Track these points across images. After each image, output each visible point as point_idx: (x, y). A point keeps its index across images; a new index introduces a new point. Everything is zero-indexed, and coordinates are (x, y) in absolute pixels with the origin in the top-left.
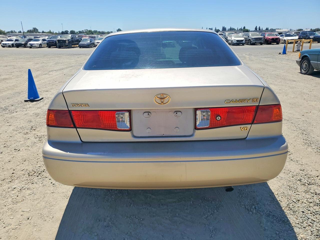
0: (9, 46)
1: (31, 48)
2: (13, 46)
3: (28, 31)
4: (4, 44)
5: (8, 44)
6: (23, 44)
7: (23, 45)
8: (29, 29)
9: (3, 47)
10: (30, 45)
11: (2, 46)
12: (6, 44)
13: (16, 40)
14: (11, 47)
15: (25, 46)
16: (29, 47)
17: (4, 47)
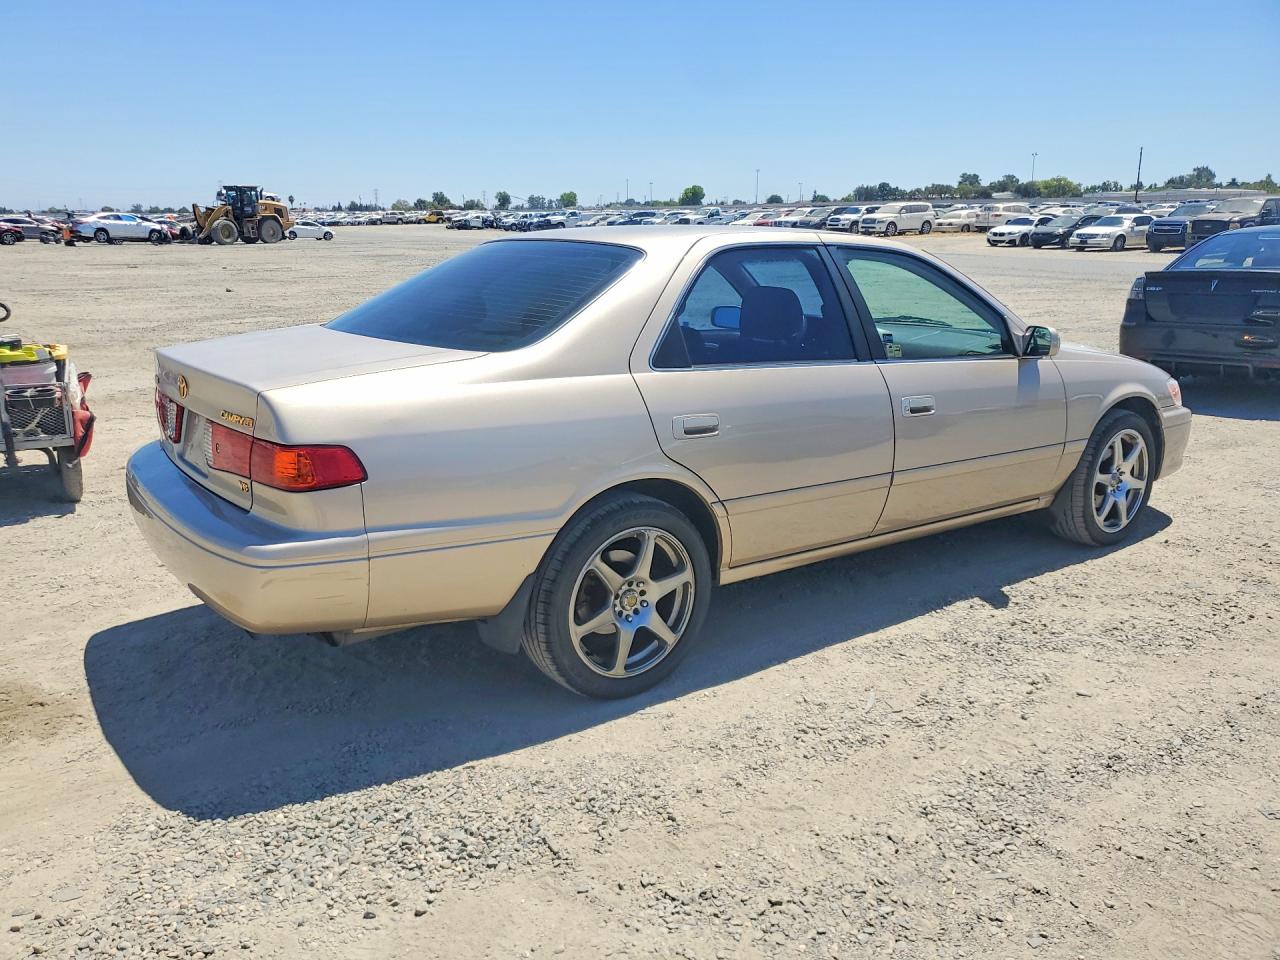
0: (1012, 243)
1: (1081, 249)
2: (1025, 240)
3: (1172, 183)
4: (995, 234)
5: (1010, 233)
6: (1057, 236)
7: (1057, 240)
8: (1176, 175)
9: (993, 243)
10: (1079, 240)
11: (989, 240)
12: (1002, 235)
13: (1043, 222)
14: (1015, 246)
15: (1061, 241)
16: (1073, 247)
17: (995, 245)
